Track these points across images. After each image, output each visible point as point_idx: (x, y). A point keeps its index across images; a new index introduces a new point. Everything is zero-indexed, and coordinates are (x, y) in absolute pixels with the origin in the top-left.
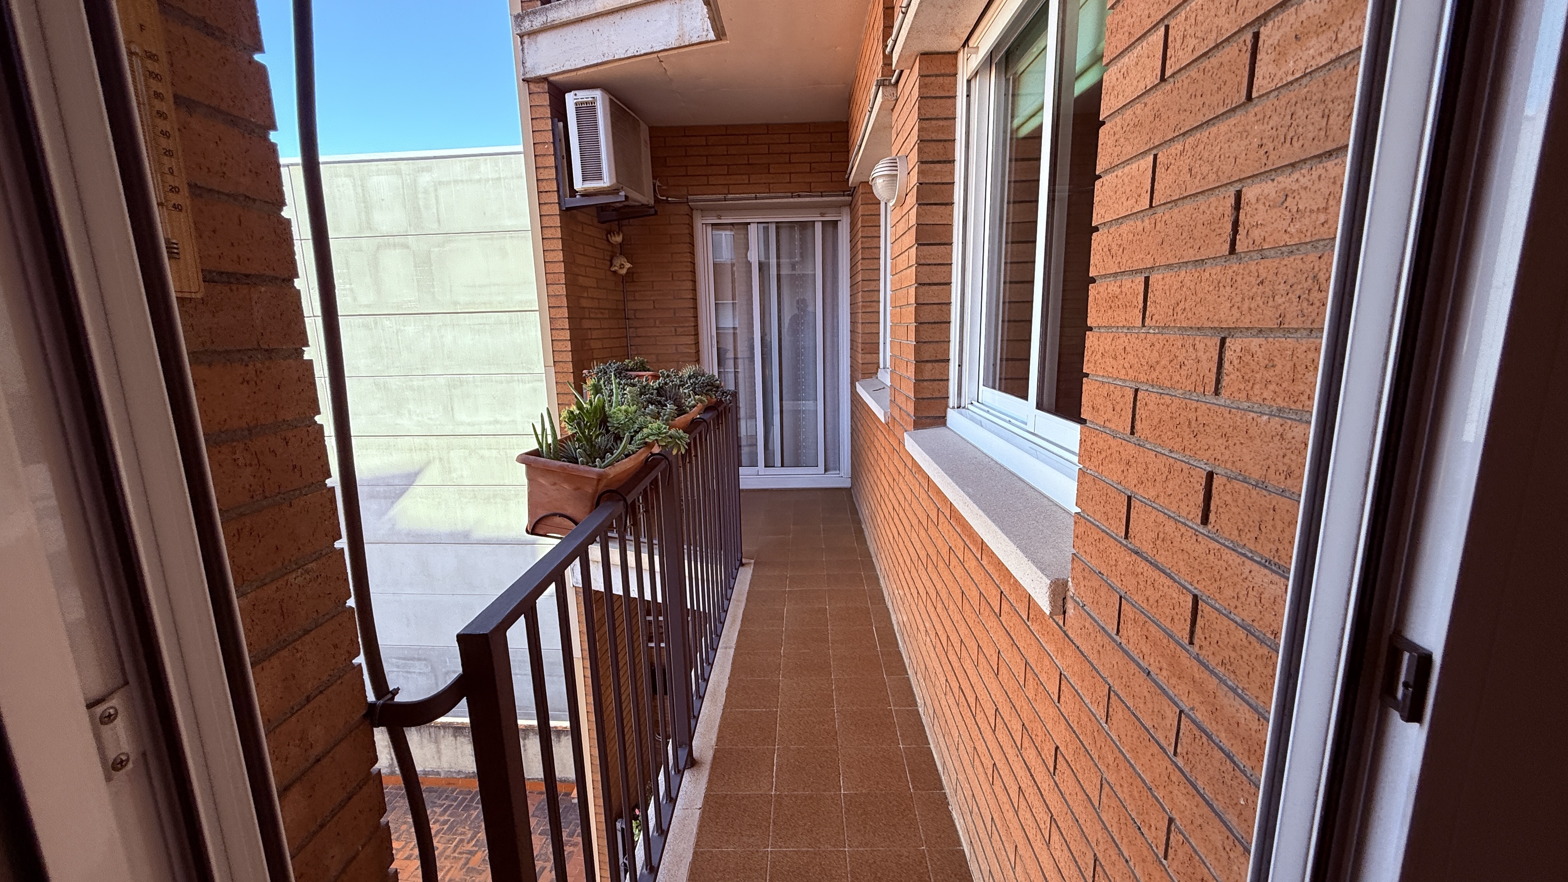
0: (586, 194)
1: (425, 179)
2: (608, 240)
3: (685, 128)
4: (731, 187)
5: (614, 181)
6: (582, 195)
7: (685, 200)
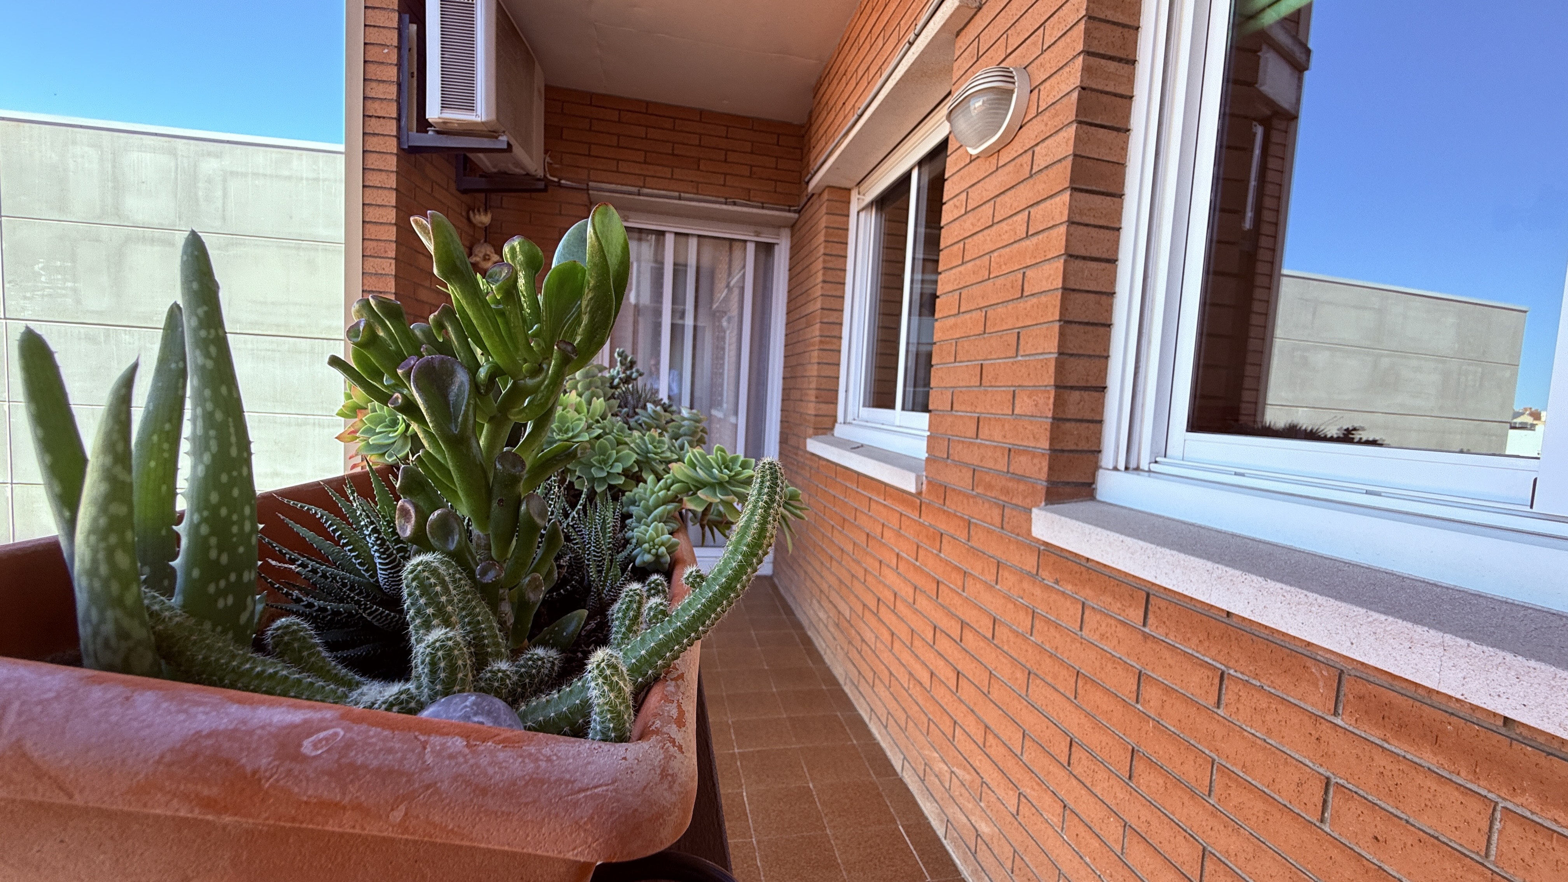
0: (445, 130)
1: (210, 166)
2: (469, 219)
3: (592, 95)
4: (648, 179)
5: (493, 117)
6: (438, 132)
7: (585, 187)
